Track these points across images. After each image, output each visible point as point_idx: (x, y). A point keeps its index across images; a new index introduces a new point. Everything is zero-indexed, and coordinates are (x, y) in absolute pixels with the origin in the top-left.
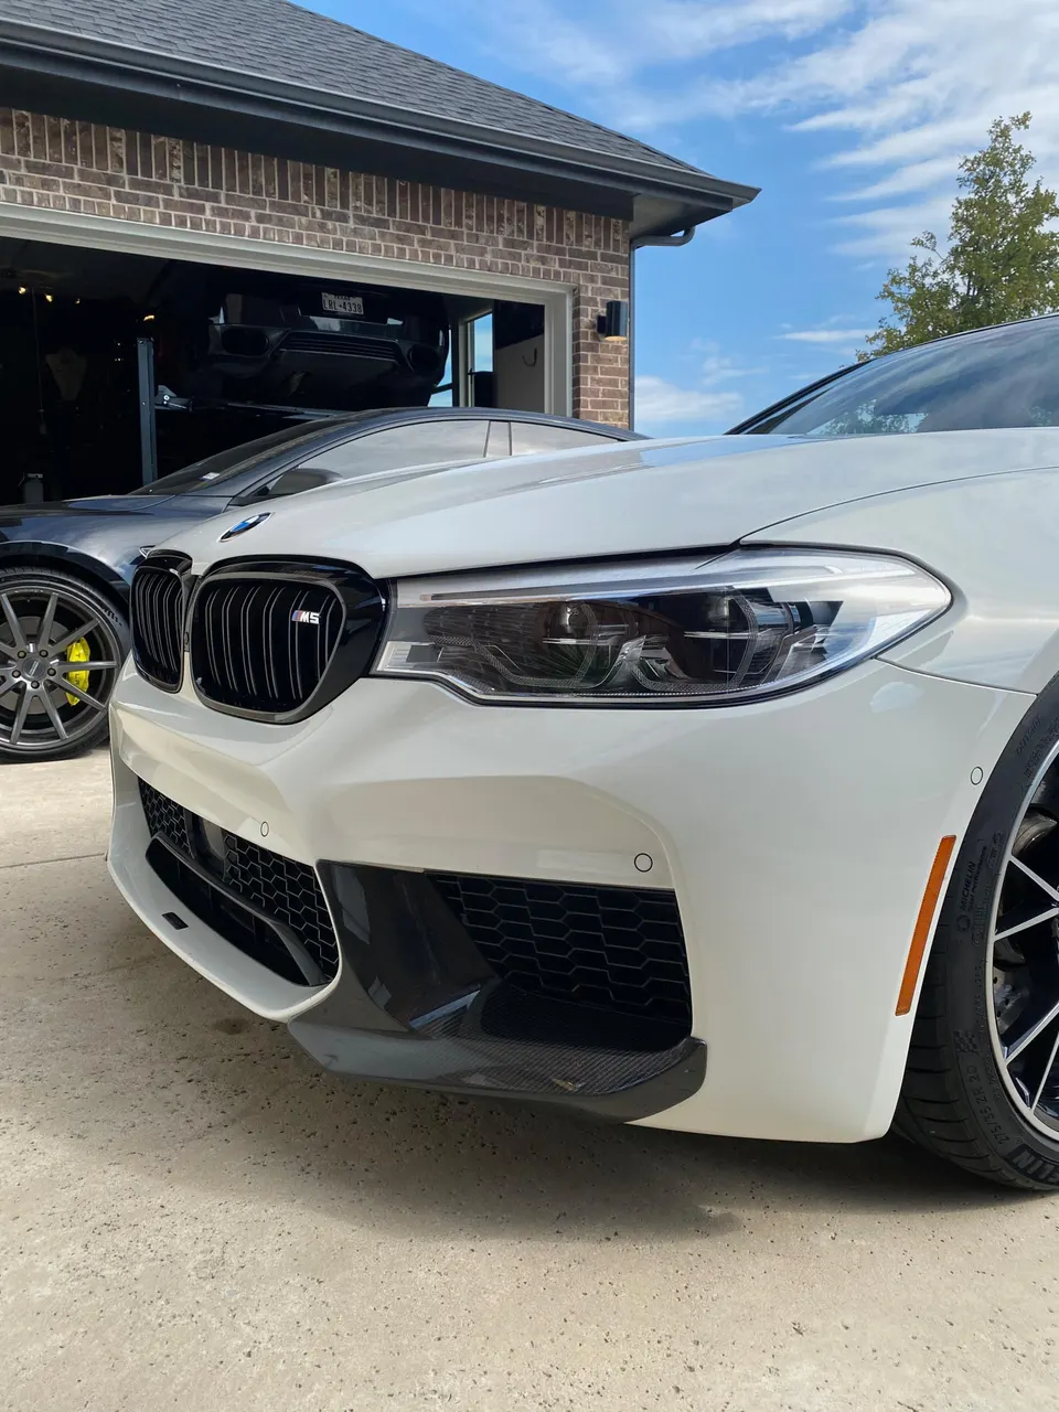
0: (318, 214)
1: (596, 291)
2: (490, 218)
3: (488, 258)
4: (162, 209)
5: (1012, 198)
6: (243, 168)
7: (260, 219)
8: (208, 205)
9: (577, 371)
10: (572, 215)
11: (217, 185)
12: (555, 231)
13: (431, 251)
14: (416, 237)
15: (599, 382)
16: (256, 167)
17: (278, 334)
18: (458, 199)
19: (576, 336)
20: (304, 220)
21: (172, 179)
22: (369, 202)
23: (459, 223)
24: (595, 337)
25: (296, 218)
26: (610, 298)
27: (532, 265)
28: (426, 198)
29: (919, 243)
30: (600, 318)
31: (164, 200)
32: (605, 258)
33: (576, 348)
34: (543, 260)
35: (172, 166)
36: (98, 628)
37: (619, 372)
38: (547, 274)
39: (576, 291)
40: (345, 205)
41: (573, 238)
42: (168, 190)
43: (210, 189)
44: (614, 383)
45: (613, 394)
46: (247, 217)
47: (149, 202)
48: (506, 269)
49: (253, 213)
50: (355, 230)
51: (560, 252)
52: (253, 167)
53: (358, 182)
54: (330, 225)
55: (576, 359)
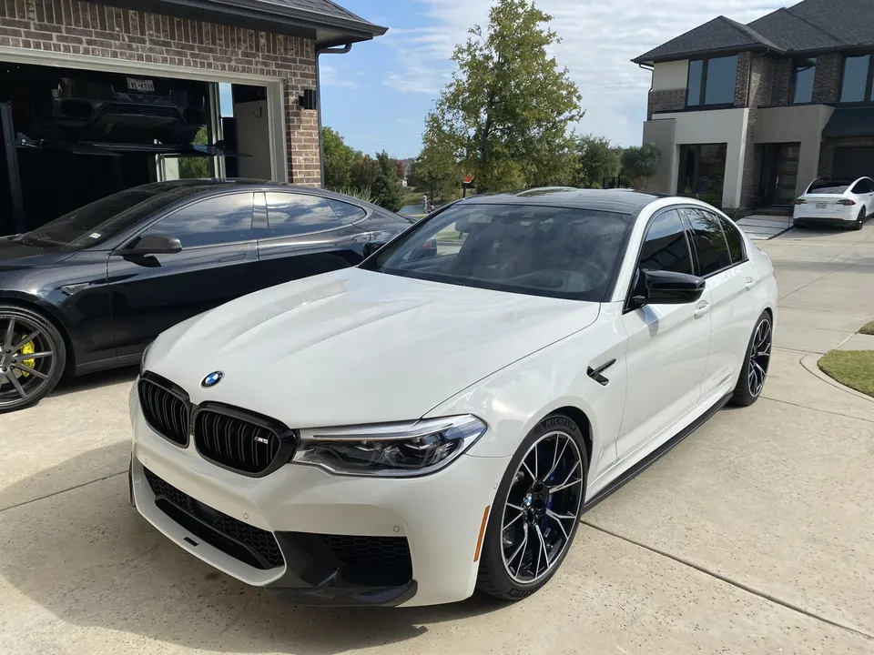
0: (126, 39)
1: (297, 81)
2: (233, 40)
3: (233, 63)
4: (23, 38)
5: (520, 10)
6: (76, 11)
7: (89, 43)
8: (54, 35)
9: (288, 128)
10: (281, 37)
11: (59, 21)
12: (272, 47)
13: (198, 60)
14: (189, 52)
15: (302, 134)
16: (84, 10)
17: (100, 104)
18: (213, 27)
19: (287, 108)
20: (117, 43)
21: (29, 18)
22: (158, 31)
23: (214, 43)
24: (298, 108)
25: (112, 41)
26: (305, 85)
27: (259, 67)
28: (193, 28)
29: (472, 31)
30: (300, 97)
31: (25, 32)
32: (301, 61)
33: (287, 114)
34: (266, 64)
35: (29, 11)
36: (40, 335)
37: (311, 128)
38: (268, 73)
39: (285, 81)
40: (143, 33)
41: (282, 51)
42: (27, 26)
43: (55, 24)
44: (311, 135)
45: (309, 141)
46: (80, 42)
47: (15, 33)
48: (244, 70)
49: (84, 38)
50: (151, 49)
51: (275, 59)
52: (82, 10)
53: (150, 19)
54: (134, 45)
55: (288, 121)
